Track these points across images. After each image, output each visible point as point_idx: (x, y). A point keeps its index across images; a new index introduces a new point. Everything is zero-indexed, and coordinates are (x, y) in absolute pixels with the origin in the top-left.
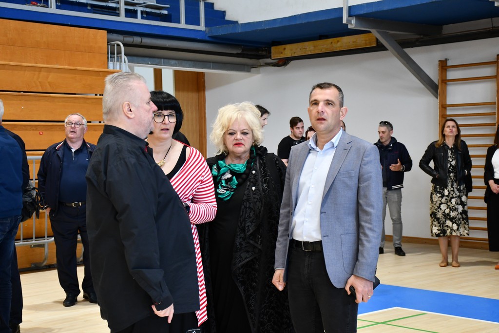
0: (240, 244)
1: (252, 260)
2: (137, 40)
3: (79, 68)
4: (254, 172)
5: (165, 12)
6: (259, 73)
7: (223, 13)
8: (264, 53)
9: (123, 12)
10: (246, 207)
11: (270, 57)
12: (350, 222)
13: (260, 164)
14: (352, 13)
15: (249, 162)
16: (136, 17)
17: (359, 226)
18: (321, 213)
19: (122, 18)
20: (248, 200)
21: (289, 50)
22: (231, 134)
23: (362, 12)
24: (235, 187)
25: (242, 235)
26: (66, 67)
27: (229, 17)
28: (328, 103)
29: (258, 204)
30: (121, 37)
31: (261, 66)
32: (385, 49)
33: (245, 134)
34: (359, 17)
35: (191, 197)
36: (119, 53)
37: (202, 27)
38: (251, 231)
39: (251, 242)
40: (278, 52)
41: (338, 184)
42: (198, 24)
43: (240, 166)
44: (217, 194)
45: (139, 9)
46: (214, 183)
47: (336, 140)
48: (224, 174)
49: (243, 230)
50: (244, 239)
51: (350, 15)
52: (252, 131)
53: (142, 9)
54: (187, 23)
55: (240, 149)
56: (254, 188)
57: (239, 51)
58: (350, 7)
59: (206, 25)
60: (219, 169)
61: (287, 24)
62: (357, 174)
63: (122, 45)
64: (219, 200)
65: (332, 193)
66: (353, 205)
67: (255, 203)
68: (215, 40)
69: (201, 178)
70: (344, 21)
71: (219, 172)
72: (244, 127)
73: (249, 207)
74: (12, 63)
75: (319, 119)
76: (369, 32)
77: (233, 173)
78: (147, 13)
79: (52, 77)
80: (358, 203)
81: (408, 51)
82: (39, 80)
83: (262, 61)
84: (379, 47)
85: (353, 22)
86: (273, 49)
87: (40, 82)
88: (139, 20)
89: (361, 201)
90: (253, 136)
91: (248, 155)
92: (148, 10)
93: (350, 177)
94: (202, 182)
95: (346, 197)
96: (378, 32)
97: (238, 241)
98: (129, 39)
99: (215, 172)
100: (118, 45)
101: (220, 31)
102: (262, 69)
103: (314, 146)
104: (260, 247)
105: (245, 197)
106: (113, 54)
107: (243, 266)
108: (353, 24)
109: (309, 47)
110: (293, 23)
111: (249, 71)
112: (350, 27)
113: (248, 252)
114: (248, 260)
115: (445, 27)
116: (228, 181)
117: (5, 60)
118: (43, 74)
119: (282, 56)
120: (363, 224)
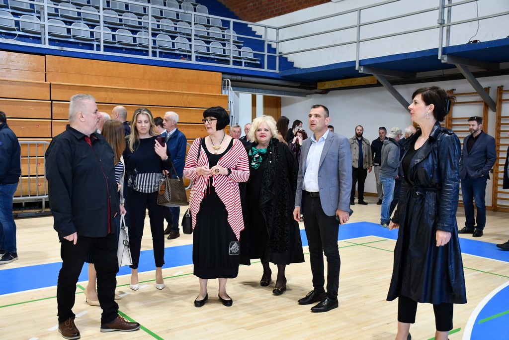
0: (264, 192)
1: (270, 200)
2: (239, 78)
3: (205, 94)
4: (271, 153)
5: (258, 62)
6: (311, 98)
7: (293, 63)
8: (314, 86)
9: (231, 62)
10: (266, 172)
11: (317, 89)
12: (334, 181)
13: (275, 148)
14: (361, 64)
15: (268, 147)
16: (241, 66)
17: (339, 183)
18: (318, 176)
19: (231, 66)
20: (267, 168)
21: (328, 85)
22: (259, 130)
23: (367, 64)
24: (261, 162)
25: (265, 187)
26: (198, 93)
27: (295, 65)
28: (317, 116)
29: (273, 170)
30: (230, 76)
31: (312, 94)
32: (381, 86)
33: (266, 130)
34: (365, 66)
35: (235, 167)
36: (228, 85)
37: (277, 71)
38: (269, 185)
39: (269, 191)
40: (321, 86)
41: (327, 160)
42: (275, 69)
43: (263, 150)
44: (250, 166)
45: (243, 61)
46: (249, 160)
47: (325, 136)
48: (255, 155)
49: (265, 184)
50: (266, 189)
51: (360, 65)
52: (271, 129)
53: (245, 61)
54: (268, 69)
55: (263, 139)
56: (270, 162)
57: (299, 85)
58: (360, 61)
59: (279, 70)
60: (252, 152)
61: (324, 69)
62: (337, 154)
63: (229, 81)
64: (252, 169)
65: (324, 165)
66: (336, 172)
67: (271, 170)
68: (284, 78)
69: (240, 157)
70: (357, 69)
71: (252, 154)
72: (266, 127)
73: (268, 172)
74: (169, 91)
75: (312, 125)
76: (372, 75)
77: (260, 154)
78: (248, 63)
79: (190, 98)
80: (338, 169)
81: (395, 87)
82: (183, 100)
83: (313, 91)
84: (378, 85)
85: (362, 69)
86: (318, 84)
87: (183, 102)
88: (243, 67)
89: (340, 169)
90: (271, 133)
91: (268, 143)
92: (249, 61)
93: (334, 156)
94: (241, 158)
95: (332, 166)
96: (378, 75)
97: (262, 190)
98: (234, 78)
99: (250, 154)
100: (228, 81)
101: (288, 73)
102: (313, 95)
103: (313, 140)
104: (274, 194)
105: (266, 167)
106: (224, 85)
107: (266, 203)
108: (362, 70)
109: (339, 83)
110: (328, 69)
111: (305, 96)
112: (360, 72)
113: (268, 196)
114: (268, 200)
115: (417, 73)
116: (257, 158)
117: (166, 89)
118: (185, 97)
119: (323, 88)
120: (341, 181)
